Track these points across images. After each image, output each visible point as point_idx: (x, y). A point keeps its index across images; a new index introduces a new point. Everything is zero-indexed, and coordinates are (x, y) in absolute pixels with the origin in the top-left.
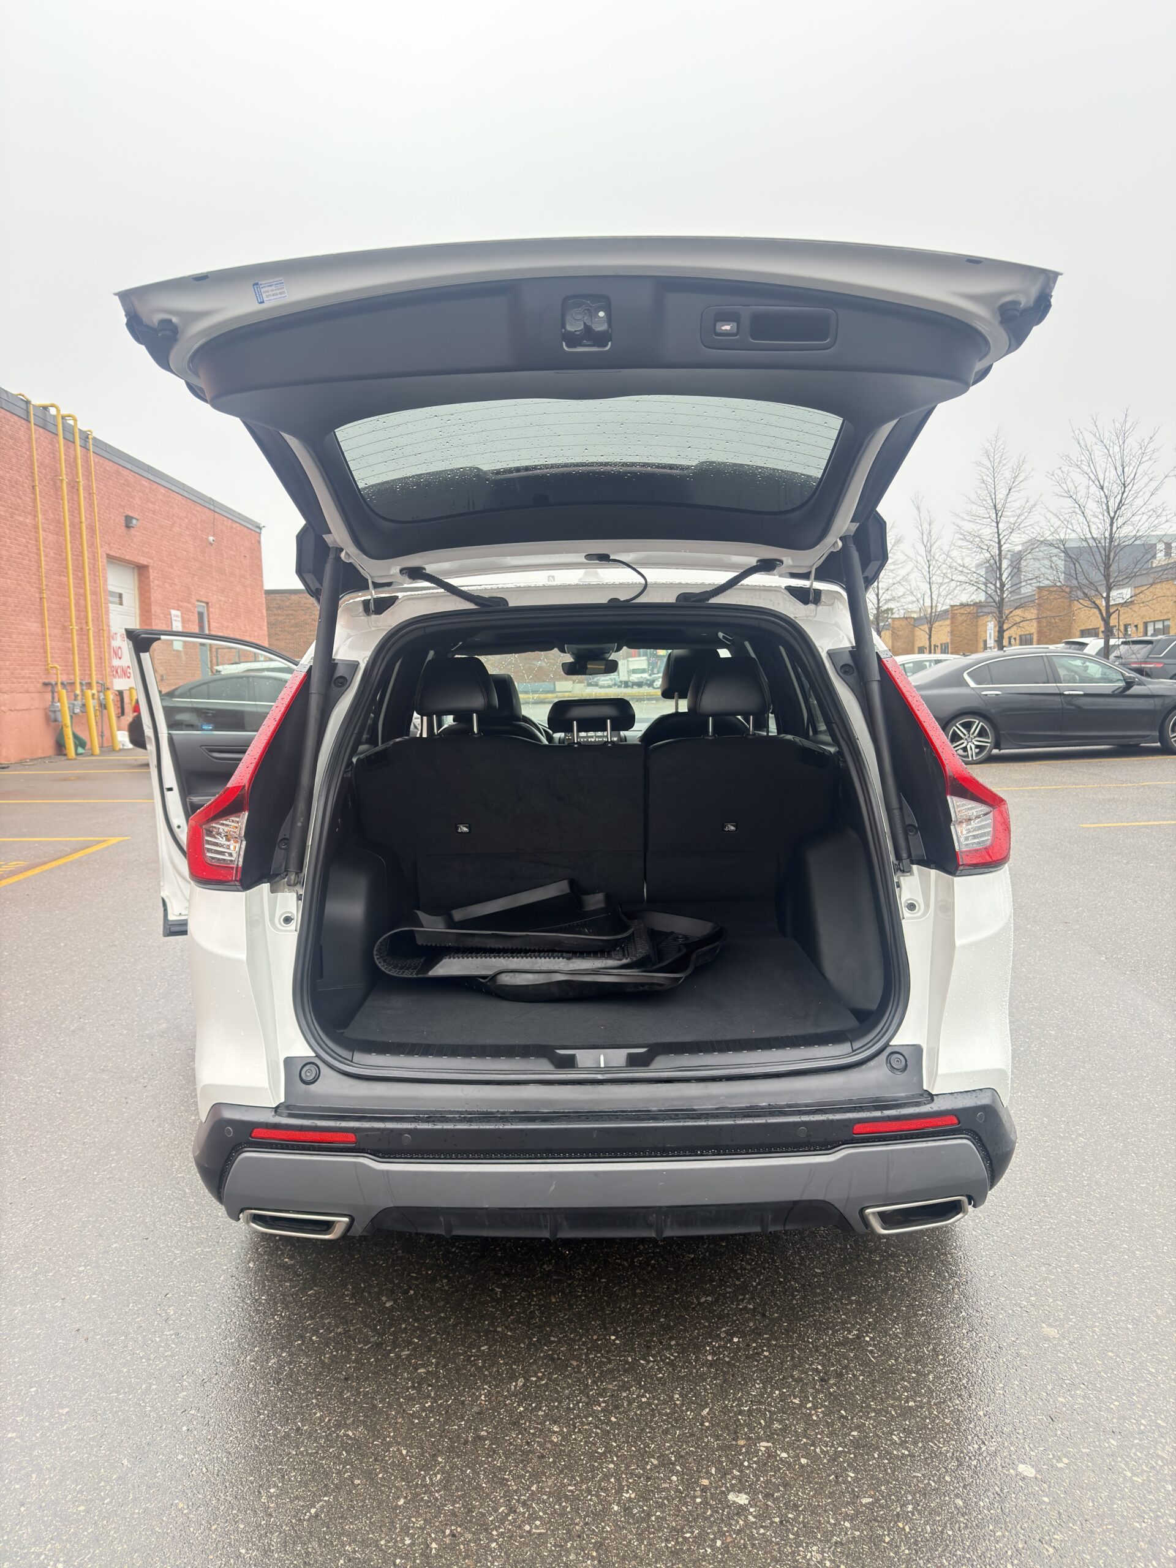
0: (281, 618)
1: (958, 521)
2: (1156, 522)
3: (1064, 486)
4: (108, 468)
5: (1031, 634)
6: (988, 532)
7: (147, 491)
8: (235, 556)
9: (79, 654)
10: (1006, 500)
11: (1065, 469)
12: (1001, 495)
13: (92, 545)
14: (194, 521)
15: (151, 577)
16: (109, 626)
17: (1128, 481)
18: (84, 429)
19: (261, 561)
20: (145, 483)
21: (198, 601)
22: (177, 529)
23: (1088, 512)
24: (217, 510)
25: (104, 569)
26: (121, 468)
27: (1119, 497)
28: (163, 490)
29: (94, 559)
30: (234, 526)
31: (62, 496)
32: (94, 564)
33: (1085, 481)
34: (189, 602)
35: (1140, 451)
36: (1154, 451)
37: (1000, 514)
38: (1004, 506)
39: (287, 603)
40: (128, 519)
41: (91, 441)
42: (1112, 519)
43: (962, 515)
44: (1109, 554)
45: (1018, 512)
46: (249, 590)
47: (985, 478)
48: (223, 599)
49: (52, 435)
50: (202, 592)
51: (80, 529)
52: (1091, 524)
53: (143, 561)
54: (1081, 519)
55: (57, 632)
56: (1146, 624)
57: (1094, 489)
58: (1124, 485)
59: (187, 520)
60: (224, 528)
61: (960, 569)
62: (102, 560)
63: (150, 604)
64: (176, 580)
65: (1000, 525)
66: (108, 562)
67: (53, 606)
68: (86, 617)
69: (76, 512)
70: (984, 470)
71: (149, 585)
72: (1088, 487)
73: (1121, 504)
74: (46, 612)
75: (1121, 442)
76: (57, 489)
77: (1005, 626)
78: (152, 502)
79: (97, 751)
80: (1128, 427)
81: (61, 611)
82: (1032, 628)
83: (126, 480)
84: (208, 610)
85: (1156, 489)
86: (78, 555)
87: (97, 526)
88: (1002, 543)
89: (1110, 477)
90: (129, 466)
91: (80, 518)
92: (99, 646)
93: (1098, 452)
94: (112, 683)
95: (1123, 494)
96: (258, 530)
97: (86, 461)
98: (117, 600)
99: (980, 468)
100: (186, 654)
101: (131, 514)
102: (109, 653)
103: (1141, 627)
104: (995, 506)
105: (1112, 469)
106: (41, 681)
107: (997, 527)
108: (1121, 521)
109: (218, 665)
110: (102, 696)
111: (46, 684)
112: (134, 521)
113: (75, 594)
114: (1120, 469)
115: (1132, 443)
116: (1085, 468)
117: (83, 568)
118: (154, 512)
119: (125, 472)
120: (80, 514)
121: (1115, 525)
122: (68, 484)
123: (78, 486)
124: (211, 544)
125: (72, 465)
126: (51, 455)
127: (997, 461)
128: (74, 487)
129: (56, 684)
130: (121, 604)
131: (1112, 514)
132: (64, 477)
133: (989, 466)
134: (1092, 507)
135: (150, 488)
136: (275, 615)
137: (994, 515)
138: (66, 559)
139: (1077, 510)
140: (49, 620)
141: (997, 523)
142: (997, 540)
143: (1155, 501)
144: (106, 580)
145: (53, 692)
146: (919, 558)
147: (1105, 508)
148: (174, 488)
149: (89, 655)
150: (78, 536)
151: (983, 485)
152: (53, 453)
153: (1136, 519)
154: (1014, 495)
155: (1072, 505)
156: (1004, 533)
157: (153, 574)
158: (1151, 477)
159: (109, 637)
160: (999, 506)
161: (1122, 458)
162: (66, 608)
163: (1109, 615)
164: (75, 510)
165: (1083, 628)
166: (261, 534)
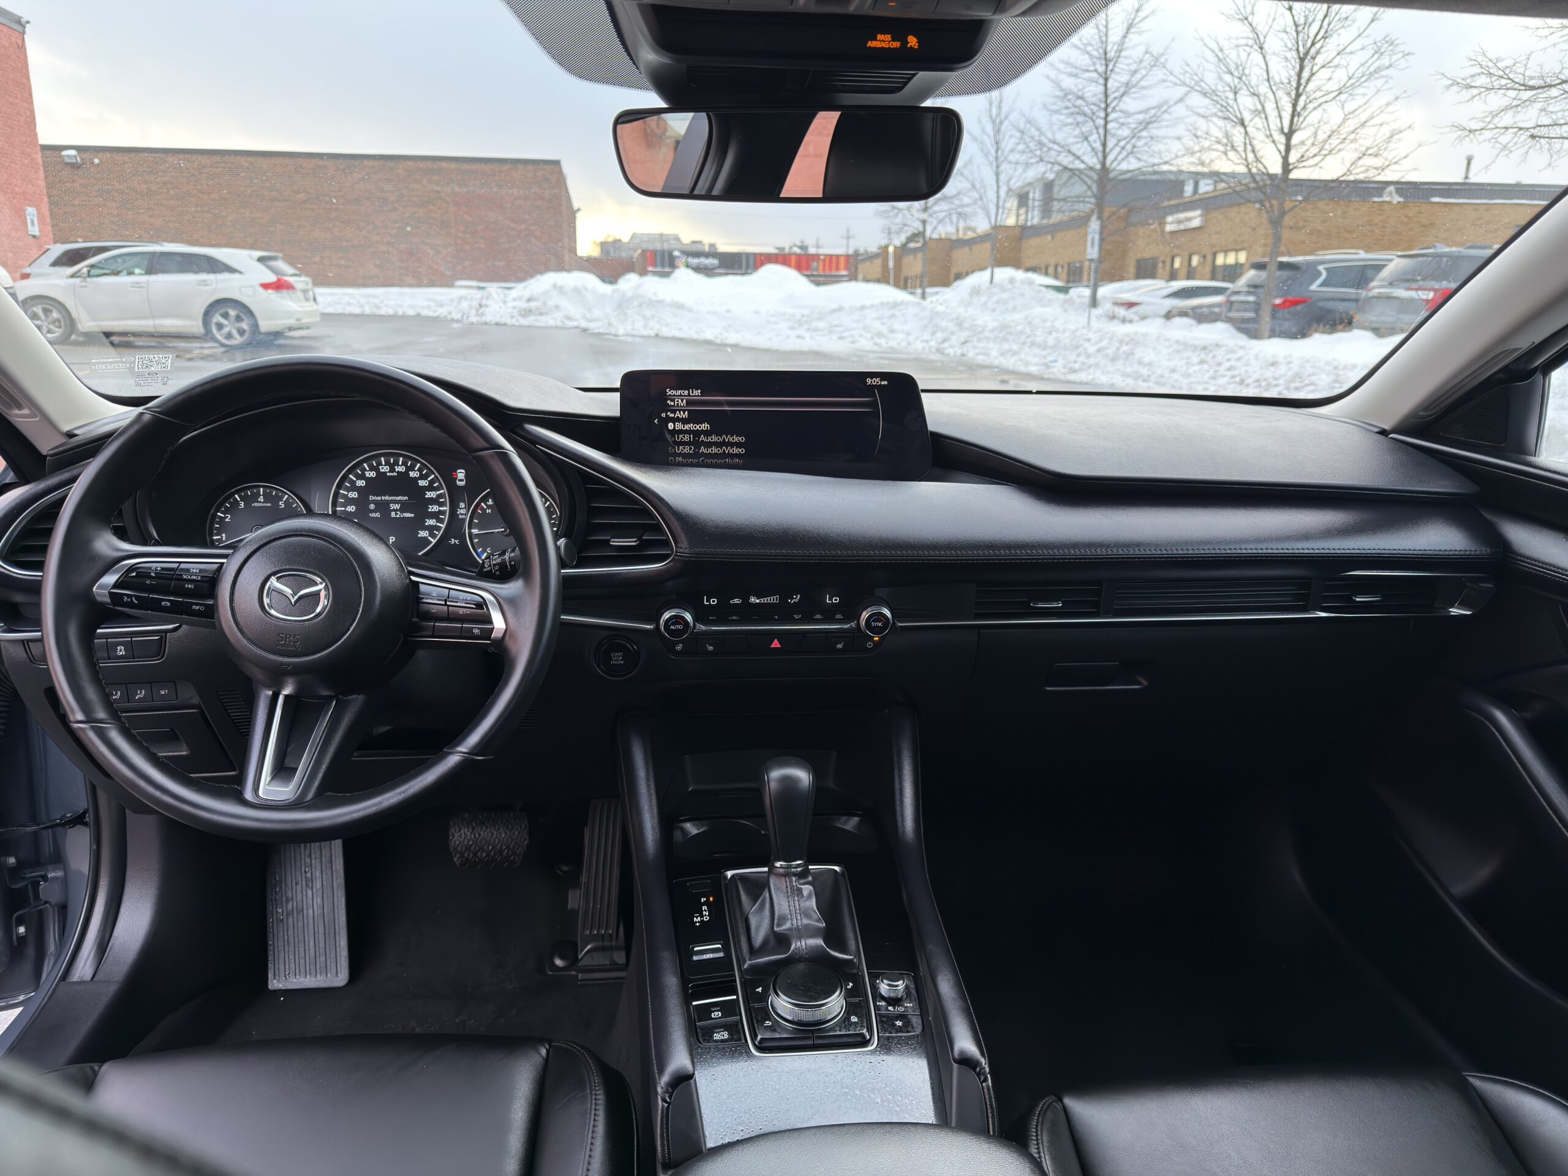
0: (154, 188)
10: (1122, 43)
12: (1114, 37)
23: (1269, 47)
27: (1317, 25)
37: (1110, 67)
38: (1118, 53)
42: (1302, 61)
45: (1136, 66)
52: (1270, 65)
73: (1319, 36)
88: (1109, 110)
95: (1324, 18)
96: (20, 29)
104: (1106, 53)
107: (1106, 85)
131: (1303, 53)
136: (146, 182)
141: (1106, 80)
156: (1114, 96)
160: (1111, 54)
166: (24, 33)
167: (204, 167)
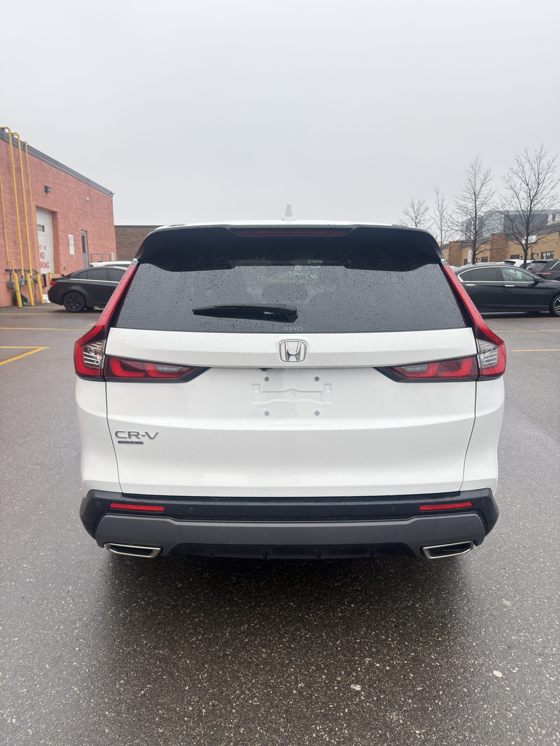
0: (122, 240)
1: (457, 200)
2: (553, 203)
3: (509, 183)
4: (35, 161)
5: (487, 257)
6: (471, 205)
7: (56, 173)
8: (100, 208)
9: (23, 256)
10: (480, 190)
11: (510, 175)
12: (478, 187)
13: (28, 201)
14: (80, 190)
15: (58, 218)
16: (38, 242)
17: (541, 181)
18: (23, 141)
19: (112, 210)
20: (54, 169)
21: (82, 230)
22: (71, 194)
23: (520, 197)
24: (91, 184)
25: (35, 213)
26: (42, 162)
27: (536, 190)
28: (63, 174)
29: (29, 208)
30: (99, 193)
31: (13, 175)
32: (30, 211)
33: (520, 181)
34: (77, 231)
35: (547, 167)
36: (554, 167)
37: (477, 197)
38: (479, 193)
39: (126, 233)
40: (46, 189)
41: (26, 147)
42: (532, 201)
43: (458, 197)
44: (529, 218)
45: (486, 196)
46: (107, 225)
47: (471, 178)
48: (94, 229)
49: (6, 143)
50: (84, 226)
51: (22, 192)
52: (521, 202)
53: (54, 209)
54: (516, 200)
55: (12, 244)
56: (542, 253)
57: (524, 185)
58: (538, 183)
59: (76, 190)
60: (94, 194)
61: (456, 223)
62: (34, 209)
63: (58, 231)
64: (71, 220)
65: (477, 202)
66: (37, 209)
67: (10, 231)
68: (26, 237)
69: (20, 183)
70: (470, 174)
71: (57, 221)
72: (521, 184)
73: (536, 193)
74: (6, 234)
75: (538, 162)
76: (10, 171)
77: (477, 253)
78: (58, 180)
79: (33, 304)
80: (542, 154)
81: (13, 234)
82: (488, 254)
83: (45, 168)
84: (87, 235)
85: (554, 186)
86: (22, 205)
87: (31, 191)
88: (477, 211)
89: (532, 179)
90: (46, 161)
91: (22, 187)
92: (33, 252)
93: (527, 166)
94: (40, 270)
95: (538, 188)
96: (111, 195)
97: (24, 157)
98: (41, 229)
99: (468, 173)
100: (76, 257)
101: (47, 185)
102: (38, 255)
103: (540, 255)
104: (475, 193)
105: (533, 175)
106: (4, 269)
107: (475, 203)
108: (536, 201)
109: (92, 262)
110: (35, 277)
111: (7, 270)
112: (49, 189)
113: (21, 225)
114: (537, 176)
115: (544, 162)
116: (520, 175)
117: (24, 212)
118: (59, 185)
119: (45, 164)
120: (22, 185)
121: (533, 204)
122: (16, 169)
123: (21, 170)
124: (88, 202)
125: (17, 159)
126: (6, 154)
127: (477, 170)
128: (18, 170)
129: (12, 270)
130: (44, 231)
131: (532, 198)
132: (13, 165)
133: (473, 172)
134: (523, 195)
135: (57, 173)
136: (120, 238)
137: (474, 197)
138: (15, 207)
139: (515, 196)
140: (7, 238)
141: (475, 201)
142: (475, 210)
143: (553, 192)
144: (36, 219)
145: (10, 274)
146: (437, 218)
147: (529, 195)
148: (69, 173)
149: (28, 256)
150: (21, 196)
151: (470, 182)
152: (7, 153)
153: (543, 201)
154: (484, 188)
155: (513, 193)
156: (478, 206)
157: (59, 216)
158: (552, 180)
159: (38, 248)
160: (477, 193)
161: (538, 170)
162: (15, 232)
163: (527, 248)
164: (19, 182)
165: (512, 255)
166: (112, 197)
167: (140, 232)
